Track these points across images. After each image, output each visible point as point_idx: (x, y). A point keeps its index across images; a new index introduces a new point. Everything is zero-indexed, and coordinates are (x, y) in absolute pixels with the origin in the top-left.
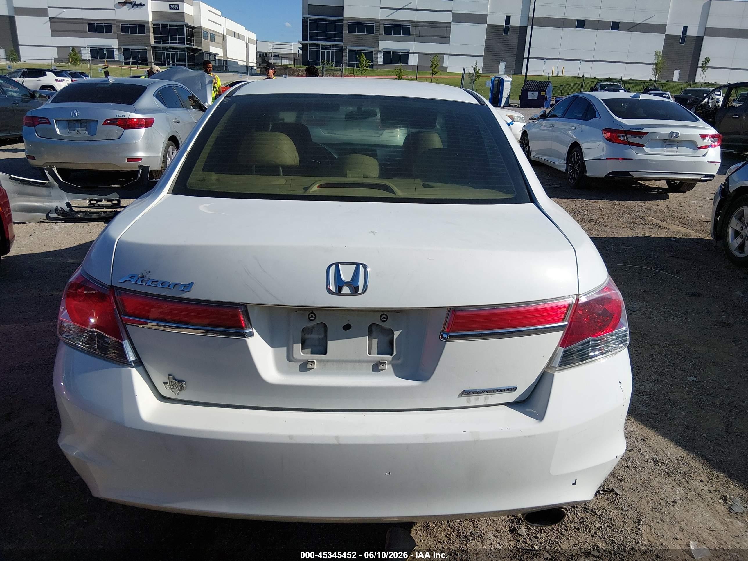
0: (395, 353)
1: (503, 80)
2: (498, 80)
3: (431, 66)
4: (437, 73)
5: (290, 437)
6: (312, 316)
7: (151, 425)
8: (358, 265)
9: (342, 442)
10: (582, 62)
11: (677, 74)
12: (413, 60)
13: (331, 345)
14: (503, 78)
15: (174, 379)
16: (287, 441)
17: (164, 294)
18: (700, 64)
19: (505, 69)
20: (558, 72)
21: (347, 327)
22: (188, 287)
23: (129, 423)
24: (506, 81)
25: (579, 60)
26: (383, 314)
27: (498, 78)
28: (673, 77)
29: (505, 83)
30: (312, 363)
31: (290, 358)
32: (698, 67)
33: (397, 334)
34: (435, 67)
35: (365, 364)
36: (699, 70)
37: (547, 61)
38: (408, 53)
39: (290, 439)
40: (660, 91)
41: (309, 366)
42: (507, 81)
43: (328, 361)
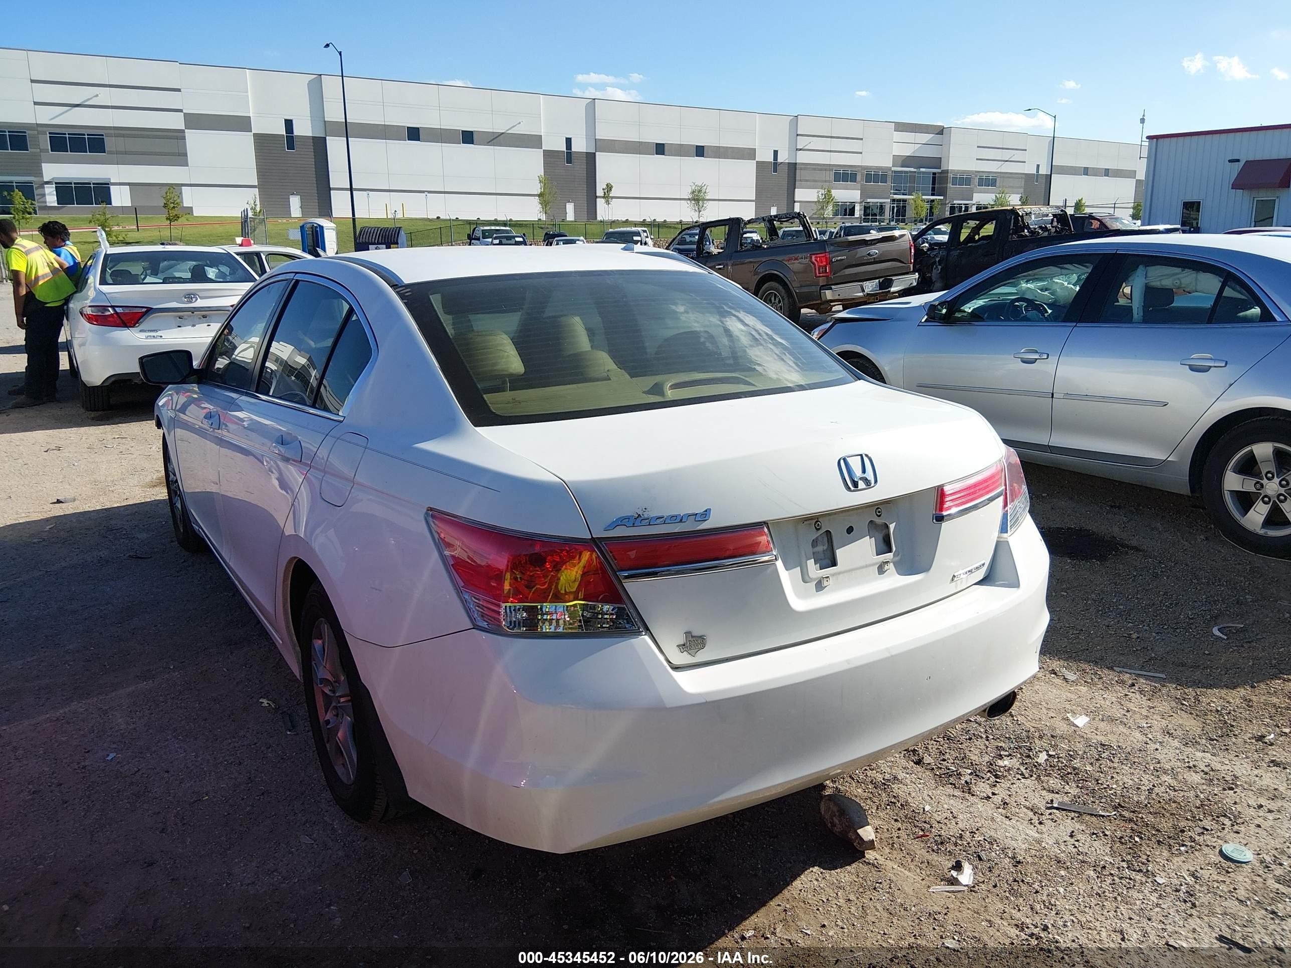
0: (894, 549)
1: (322, 228)
2: (312, 228)
3: (165, 206)
4: (179, 217)
5: (848, 662)
6: (818, 524)
7: (700, 695)
8: (861, 455)
9: (894, 652)
10: (429, 195)
11: (570, 208)
12: (120, 197)
13: (840, 553)
14: (322, 225)
15: (693, 637)
16: (846, 667)
17: (676, 531)
18: (600, 192)
19: (301, 207)
20: (395, 211)
21: (850, 530)
22: (706, 514)
23: (670, 702)
24: (327, 229)
25: (423, 192)
26: (878, 508)
27: (312, 224)
28: (566, 213)
29: (326, 233)
30: (828, 579)
31: (805, 579)
32: (596, 197)
33: (892, 527)
34: (174, 207)
35: (871, 568)
36: (600, 203)
37: (371, 193)
38: (108, 184)
39: (849, 663)
40: (566, 236)
41: (825, 583)
42: (329, 229)
43: (839, 573)
